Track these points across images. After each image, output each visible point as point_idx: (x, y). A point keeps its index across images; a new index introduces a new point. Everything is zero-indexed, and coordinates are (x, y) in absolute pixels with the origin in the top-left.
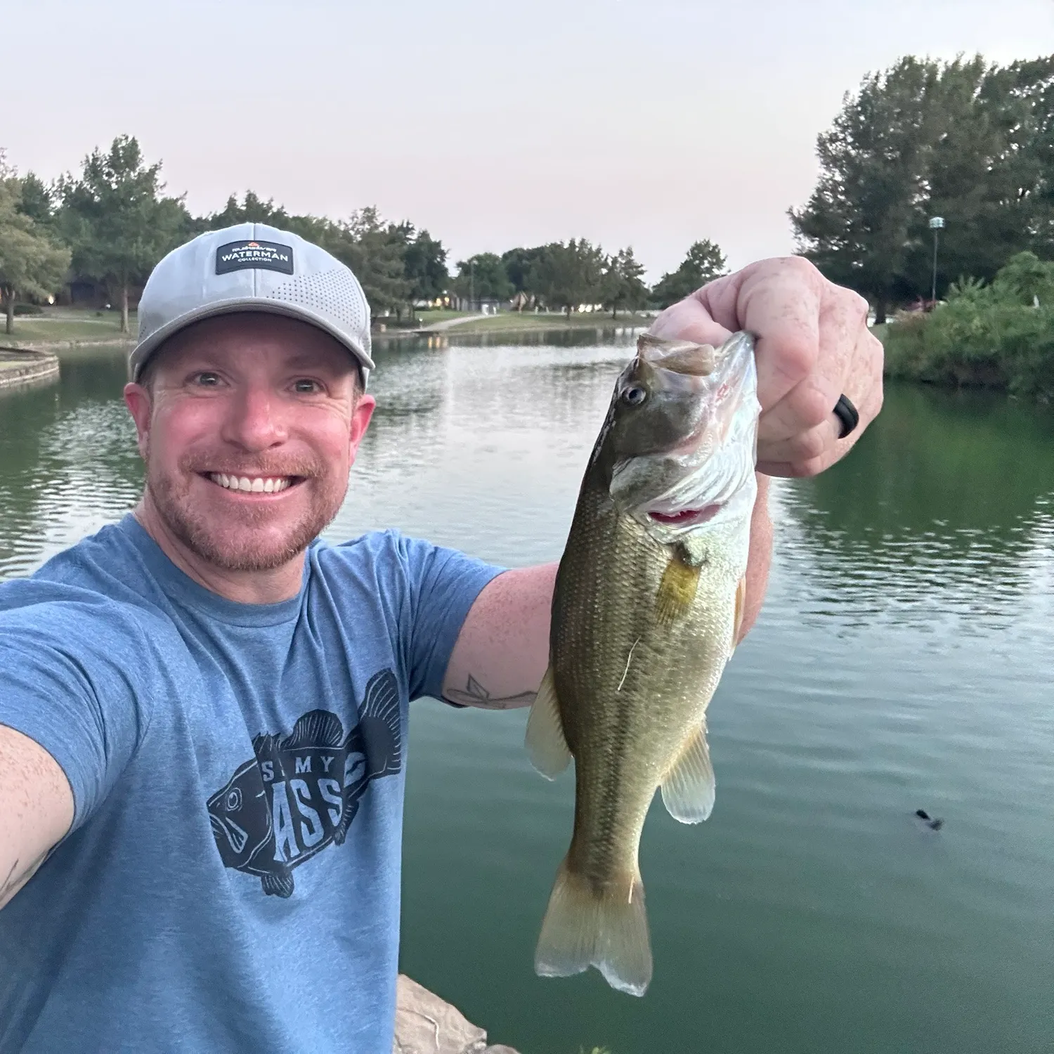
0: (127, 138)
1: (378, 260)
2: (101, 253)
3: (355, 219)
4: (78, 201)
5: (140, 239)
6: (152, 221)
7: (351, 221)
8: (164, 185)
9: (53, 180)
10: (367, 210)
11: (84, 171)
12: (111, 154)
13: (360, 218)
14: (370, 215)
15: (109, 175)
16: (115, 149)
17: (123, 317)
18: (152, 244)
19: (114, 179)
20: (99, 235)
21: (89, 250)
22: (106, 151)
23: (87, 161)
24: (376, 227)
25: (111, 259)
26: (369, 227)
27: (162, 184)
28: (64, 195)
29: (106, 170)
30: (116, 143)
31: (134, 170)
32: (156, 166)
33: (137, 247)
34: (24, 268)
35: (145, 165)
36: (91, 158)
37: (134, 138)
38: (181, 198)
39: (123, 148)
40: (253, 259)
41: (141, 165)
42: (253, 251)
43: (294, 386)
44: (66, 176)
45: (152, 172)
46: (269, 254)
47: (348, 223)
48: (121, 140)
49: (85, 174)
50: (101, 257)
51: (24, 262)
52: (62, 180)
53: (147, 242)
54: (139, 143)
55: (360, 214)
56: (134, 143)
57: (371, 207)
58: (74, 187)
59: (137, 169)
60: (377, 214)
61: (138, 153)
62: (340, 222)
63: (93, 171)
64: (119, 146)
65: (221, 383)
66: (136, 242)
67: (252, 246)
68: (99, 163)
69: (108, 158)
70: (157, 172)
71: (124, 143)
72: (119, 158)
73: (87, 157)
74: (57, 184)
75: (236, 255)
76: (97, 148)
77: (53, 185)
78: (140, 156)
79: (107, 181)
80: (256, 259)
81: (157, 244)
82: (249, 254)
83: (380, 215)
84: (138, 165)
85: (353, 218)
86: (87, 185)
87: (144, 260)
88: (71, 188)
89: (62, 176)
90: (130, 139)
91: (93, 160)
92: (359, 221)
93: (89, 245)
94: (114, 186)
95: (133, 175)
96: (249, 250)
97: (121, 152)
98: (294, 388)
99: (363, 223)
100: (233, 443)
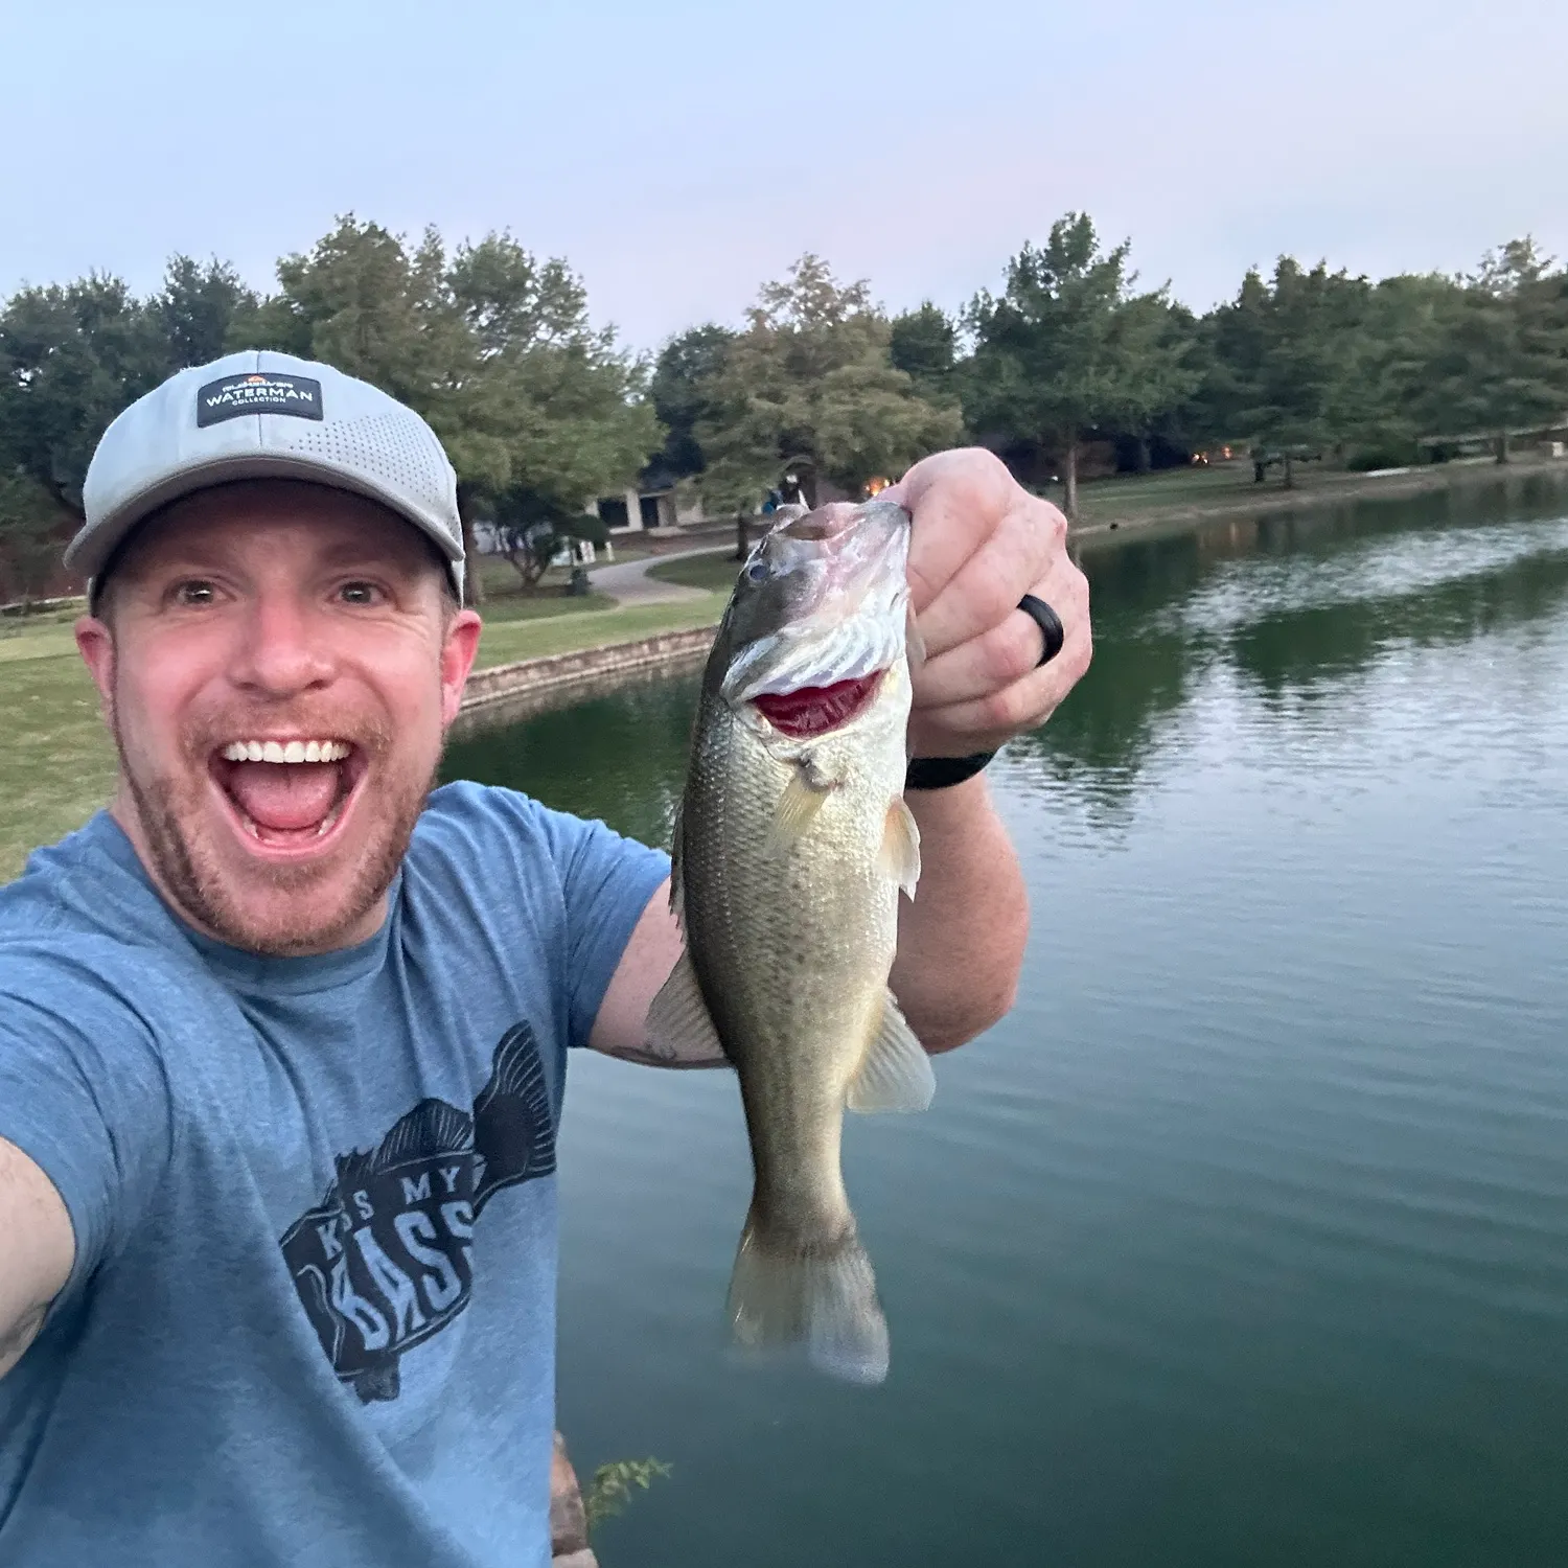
0: (1072, 217)
1: (1536, 332)
2: (1031, 401)
3: (1489, 266)
4: (1000, 330)
5: (1092, 370)
6: (1113, 337)
7: (1480, 271)
8: (1135, 277)
9: (962, 306)
10: (1515, 245)
11: (1007, 282)
12: (1049, 248)
13: (1498, 262)
14: (1517, 254)
15: (1047, 279)
16: (1055, 239)
17: (1067, 493)
18: (1112, 373)
19: (1053, 285)
20: (1029, 374)
21: (1012, 399)
22: (1041, 244)
23: (1013, 265)
24: (1534, 272)
25: (1047, 407)
26: (1518, 275)
27: (1131, 276)
28: (978, 324)
29: (1041, 273)
30: (1056, 228)
31: (1083, 264)
32: (1121, 248)
33: (1087, 384)
34: (890, 448)
35: (1102, 253)
36: (1018, 260)
37: (1084, 216)
38: (1161, 292)
39: (1068, 234)
40: (256, 399)
41: (1096, 254)
42: (255, 388)
43: (340, 594)
44: (981, 294)
45: (1115, 261)
46: (281, 391)
47: (1474, 274)
48: (1064, 222)
49: (1010, 286)
50: (1030, 407)
51: (889, 438)
52: (977, 302)
53: (1101, 373)
54: (1092, 221)
55: (1499, 256)
56: (1085, 222)
57: (1521, 239)
58: (994, 309)
59: (1090, 262)
60: (1533, 249)
61: (1091, 236)
62: (1459, 276)
63: (1023, 277)
64: (1062, 232)
65: (219, 596)
66: (1087, 375)
67: (253, 381)
68: (1031, 264)
69: (1044, 254)
70: (1122, 259)
71: (1069, 227)
72: (1062, 250)
73: (1013, 259)
74: (968, 310)
75: (228, 397)
76: (1027, 243)
77: (963, 312)
78: (1094, 240)
79: (1044, 289)
80: (261, 399)
81: (1121, 371)
82: (249, 393)
83: (1538, 251)
84: (1090, 255)
85: (1484, 266)
86: (1013, 303)
87: (1100, 399)
88: (988, 312)
89: (976, 296)
90: (1078, 218)
91: (1022, 263)
92: (1498, 265)
93: (1013, 393)
94: (1054, 295)
95: (1083, 272)
96: (248, 387)
97: (1064, 240)
98: (339, 597)
99: (1506, 271)
100: (247, 686)
